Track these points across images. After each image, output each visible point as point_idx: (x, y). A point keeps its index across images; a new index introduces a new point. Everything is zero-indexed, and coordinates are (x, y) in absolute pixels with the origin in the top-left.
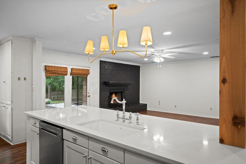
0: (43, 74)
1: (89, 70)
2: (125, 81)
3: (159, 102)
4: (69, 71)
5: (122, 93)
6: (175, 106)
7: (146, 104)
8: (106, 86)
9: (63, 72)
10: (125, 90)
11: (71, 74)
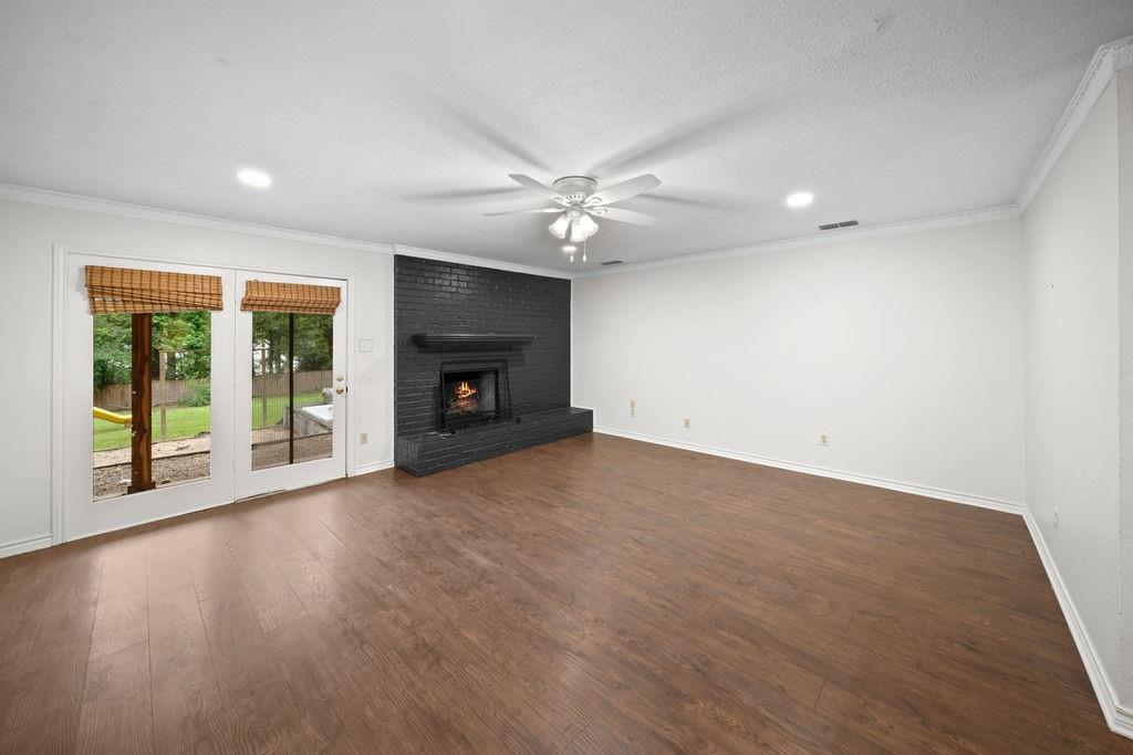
0: (81, 303)
1: (339, 289)
2: (507, 333)
3: (632, 404)
4: (233, 294)
6: (687, 424)
7: (591, 412)
8: (423, 352)
9: (199, 304)
10: (509, 364)
11: (245, 306)
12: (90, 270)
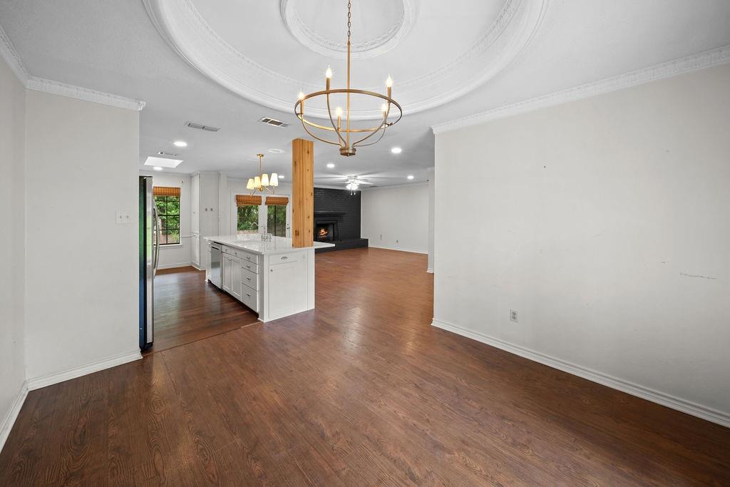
1: (288, 198)
4: (264, 200)
5: (333, 225)
9: (257, 201)
10: (338, 221)
11: (266, 204)
12: (237, 196)
